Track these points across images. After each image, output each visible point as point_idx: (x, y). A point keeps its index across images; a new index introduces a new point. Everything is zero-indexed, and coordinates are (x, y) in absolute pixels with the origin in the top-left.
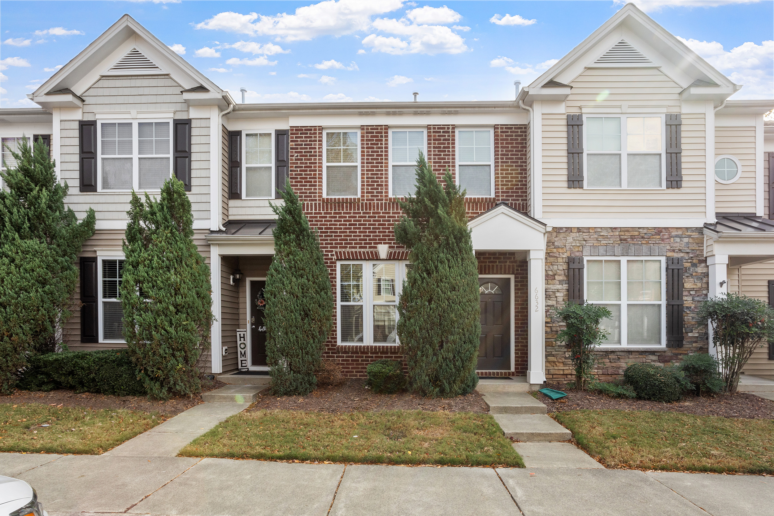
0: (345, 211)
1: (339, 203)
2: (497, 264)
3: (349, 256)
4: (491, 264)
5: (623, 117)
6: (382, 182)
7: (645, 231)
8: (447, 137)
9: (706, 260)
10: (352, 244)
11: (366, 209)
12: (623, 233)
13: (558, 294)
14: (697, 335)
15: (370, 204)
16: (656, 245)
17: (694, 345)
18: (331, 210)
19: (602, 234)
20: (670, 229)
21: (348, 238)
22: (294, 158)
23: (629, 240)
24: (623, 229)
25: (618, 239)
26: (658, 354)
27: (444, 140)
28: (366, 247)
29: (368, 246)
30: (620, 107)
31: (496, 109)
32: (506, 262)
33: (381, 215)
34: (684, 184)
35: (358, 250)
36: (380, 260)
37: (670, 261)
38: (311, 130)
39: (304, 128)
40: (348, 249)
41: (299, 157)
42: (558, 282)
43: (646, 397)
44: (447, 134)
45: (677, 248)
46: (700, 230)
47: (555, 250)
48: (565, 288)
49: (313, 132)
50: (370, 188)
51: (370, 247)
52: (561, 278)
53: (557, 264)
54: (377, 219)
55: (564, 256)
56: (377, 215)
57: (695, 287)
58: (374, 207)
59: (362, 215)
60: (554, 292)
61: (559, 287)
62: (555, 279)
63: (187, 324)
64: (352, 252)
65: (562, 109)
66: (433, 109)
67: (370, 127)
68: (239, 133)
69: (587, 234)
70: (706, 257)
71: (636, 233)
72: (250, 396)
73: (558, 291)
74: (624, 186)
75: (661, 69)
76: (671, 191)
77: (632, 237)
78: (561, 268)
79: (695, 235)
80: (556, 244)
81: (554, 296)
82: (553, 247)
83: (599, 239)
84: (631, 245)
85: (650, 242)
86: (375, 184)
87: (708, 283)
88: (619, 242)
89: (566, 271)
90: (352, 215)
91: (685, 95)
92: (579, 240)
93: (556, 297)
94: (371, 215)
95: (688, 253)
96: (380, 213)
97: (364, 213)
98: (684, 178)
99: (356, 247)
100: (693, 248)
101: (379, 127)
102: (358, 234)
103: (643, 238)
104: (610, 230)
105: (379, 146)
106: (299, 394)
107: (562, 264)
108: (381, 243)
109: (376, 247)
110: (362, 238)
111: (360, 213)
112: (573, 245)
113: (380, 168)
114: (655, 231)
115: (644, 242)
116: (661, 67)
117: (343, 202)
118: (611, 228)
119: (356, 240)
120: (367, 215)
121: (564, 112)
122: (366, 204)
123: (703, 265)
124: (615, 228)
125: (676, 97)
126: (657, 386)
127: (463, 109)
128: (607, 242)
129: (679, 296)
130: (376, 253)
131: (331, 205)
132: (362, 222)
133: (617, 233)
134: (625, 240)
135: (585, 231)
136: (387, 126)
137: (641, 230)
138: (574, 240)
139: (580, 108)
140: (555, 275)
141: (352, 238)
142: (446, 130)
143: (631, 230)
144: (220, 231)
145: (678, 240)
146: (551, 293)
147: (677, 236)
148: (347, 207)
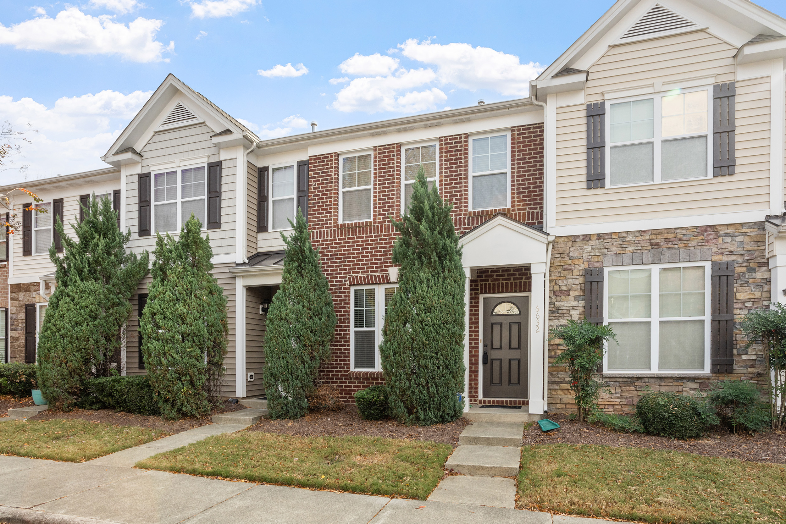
0: (358, 236)
1: (352, 228)
2: (512, 281)
3: (361, 281)
4: (504, 282)
5: (657, 97)
6: (393, 202)
7: (684, 232)
8: (459, 148)
9: (768, 263)
10: (363, 268)
11: (378, 232)
12: (654, 237)
13: (573, 312)
14: (754, 357)
15: (381, 226)
16: (699, 247)
17: (750, 370)
18: (345, 236)
19: (627, 239)
20: (717, 227)
21: (361, 263)
22: (312, 187)
23: (662, 244)
24: (655, 232)
25: (648, 244)
26: (699, 381)
27: (456, 151)
28: (377, 271)
29: (379, 269)
30: (652, 85)
31: (510, 110)
32: (522, 278)
33: (392, 236)
34: (737, 169)
35: (369, 274)
36: (391, 283)
37: (716, 266)
38: (328, 157)
39: (321, 157)
40: (360, 274)
41: (317, 186)
42: (573, 299)
43: (655, 431)
44: (459, 145)
45: (727, 250)
46: (760, 226)
47: (570, 262)
48: (581, 305)
49: (329, 159)
50: (381, 209)
51: (381, 271)
52: (577, 293)
53: (572, 277)
54: (388, 241)
55: (580, 268)
56: (388, 237)
57: (751, 297)
58: (385, 229)
59: (374, 238)
60: (568, 310)
61: (575, 304)
62: (569, 295)
63: (191, 351)
64: (364, 277)
65: (581, 99)
66: (443, 120)
67: (382, 148)
68: (266, 169)
69: (609, 240)
70: (768, 259)
71: (672, 235)
72: (249, 419)
73: (573, 309)
74: (658, 179)
75: (708, 31)
76: (720, 179)
77: (667, 241)
78: (577, 282)
79: (754, 232)
80: (571, 254)
81: (568, 315)
82: (568, 258)
83: (624, 246)
84: (665, 250)
85: (690, 245)
86: (387, 205)
87: (770, 292)
88: (650, 247)
89: (583, 285)
90: (364, 239)
91: (740, 57)
92: (598, 249)
93: (571, 315)
94: (383, 237)
95: (743, 255)
96: (390, 235)
97: (375, 236)
98: (738, 162)
99: (368, 272)
100: (750, 249)
101: (391, 146)
102: (370, 258)
103: (680, 240)
104: (638, 234)
105: (391, 165)
106: (290, 418)
107: (578, 277)
108: (391, 266)
109: (386, 271)
110: (374, 261)
111: (372, 237)
112: (591, 254)
113: (391, 189)
114: (697, 231)
115: (681, 245)
116: (708, 28)
117: (356, 227)
118: (639, 231)
119: (368, 264)
120: (379, 238)
121: (583, 102)
122: (378, 226)
123: (764, 268)
124: (644, 231)
125: (731, 61)
126: (667, 419)
127: (474, 115)
128: (633, 248)
129: (729, 309)
130: (386, 276)
131: (345, 230)
132: (374, 246)
133: (647, 237)
134: (657, 244)
135: (607, 237)
136: (398, 143)
137: (678, 231)
138: (593, 249)
139: (603, 94)
140: (569, 291)
141: (365, 262)
142: (458, 140)
143: (664, 232)
144: (244, 264)
145: (729, 239)
146: (565, 311)
147: (727, 235)
148: (359, 231)
